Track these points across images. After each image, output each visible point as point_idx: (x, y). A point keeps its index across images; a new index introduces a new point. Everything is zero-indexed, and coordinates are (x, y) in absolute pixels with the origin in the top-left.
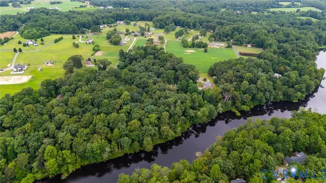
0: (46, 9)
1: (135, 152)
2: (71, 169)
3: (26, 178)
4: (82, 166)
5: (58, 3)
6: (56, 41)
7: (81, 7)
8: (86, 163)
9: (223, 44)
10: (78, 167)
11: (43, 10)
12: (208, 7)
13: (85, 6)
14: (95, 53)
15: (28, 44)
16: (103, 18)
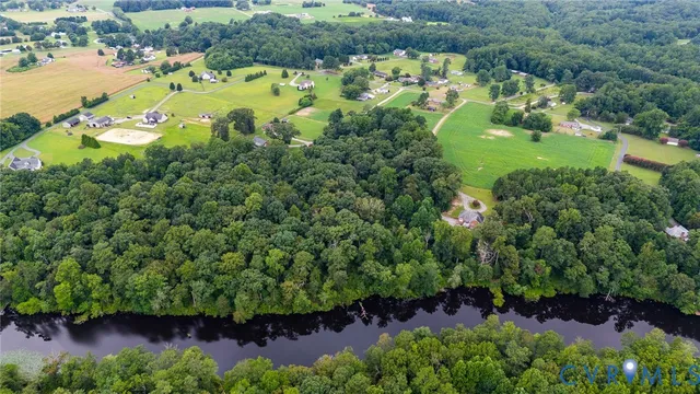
0: (279, 16)
1: (218, 316)
2: (96, 311)
3: (25, 304)
4: (119, 311)
5: (317, 5)
6: (249, 78)
7: (352, 15)
8: (128, 309)
9: (598, 129)
10: (111, 310)
11: (274, 17)
12: (637, 32)
13: (359, 15)
14: (298, 110)
15: (201, 79)
16: (368, 40)
